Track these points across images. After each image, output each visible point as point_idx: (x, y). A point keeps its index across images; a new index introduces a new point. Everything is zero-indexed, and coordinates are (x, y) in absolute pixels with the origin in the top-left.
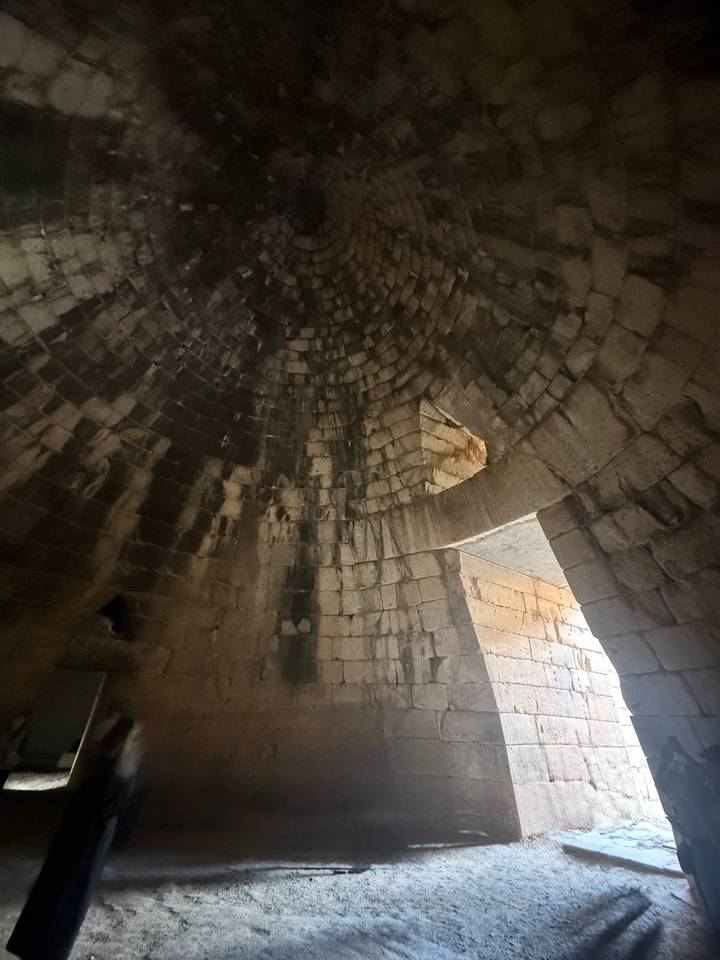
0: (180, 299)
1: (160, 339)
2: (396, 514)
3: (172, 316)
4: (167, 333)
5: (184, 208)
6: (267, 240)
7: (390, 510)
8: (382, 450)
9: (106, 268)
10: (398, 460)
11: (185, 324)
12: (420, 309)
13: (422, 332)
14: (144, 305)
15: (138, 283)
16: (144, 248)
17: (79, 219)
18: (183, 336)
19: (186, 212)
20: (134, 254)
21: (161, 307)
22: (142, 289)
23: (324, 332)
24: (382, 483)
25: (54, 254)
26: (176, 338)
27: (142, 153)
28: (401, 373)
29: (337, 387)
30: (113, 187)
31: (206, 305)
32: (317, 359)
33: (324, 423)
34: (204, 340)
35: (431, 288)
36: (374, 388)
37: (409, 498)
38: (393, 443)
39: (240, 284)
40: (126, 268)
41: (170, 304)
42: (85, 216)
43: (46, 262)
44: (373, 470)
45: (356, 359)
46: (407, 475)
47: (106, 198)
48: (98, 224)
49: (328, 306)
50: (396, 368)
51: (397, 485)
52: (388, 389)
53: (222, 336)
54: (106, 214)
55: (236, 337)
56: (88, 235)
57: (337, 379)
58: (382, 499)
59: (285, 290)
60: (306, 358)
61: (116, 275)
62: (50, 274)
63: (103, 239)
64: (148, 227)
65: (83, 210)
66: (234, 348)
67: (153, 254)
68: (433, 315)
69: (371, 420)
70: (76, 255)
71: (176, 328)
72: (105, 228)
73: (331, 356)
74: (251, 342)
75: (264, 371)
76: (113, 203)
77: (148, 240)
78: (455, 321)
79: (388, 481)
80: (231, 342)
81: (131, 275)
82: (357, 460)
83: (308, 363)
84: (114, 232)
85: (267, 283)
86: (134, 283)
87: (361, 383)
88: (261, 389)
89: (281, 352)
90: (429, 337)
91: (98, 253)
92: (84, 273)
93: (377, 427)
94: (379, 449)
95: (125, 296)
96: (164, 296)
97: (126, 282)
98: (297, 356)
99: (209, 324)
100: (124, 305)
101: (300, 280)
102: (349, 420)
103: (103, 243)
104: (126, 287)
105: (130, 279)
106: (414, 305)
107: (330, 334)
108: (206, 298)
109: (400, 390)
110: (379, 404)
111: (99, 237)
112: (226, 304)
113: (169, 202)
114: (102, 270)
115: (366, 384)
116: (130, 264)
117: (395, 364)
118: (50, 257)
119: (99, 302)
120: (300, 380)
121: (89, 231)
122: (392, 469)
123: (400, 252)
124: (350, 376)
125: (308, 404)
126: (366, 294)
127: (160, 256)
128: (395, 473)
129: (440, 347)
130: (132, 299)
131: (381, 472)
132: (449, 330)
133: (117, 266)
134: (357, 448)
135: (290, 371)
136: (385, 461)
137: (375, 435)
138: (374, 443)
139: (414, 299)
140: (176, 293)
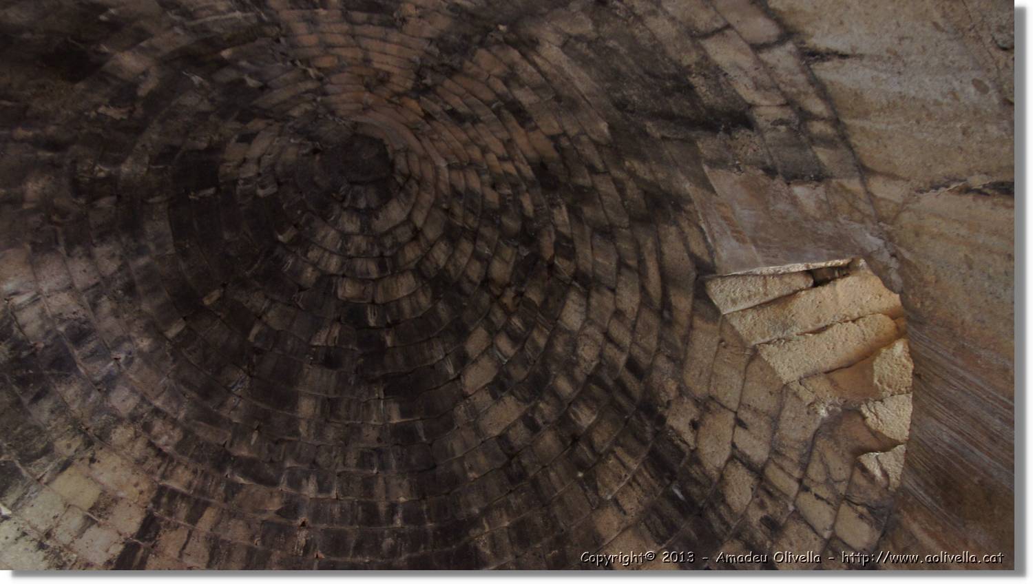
0: (254, 455)
1: (257, 540)
3: (260, 490)
4: (263, 522)
5: (172, 332)
6: (333, 264)
9: (121, 494)
11: (284, 487)
14: (207, 505)
15: (180, 480)
16: (158, 426)
17: (44, 460)
18: (290, 509)
19: (178, 335)
20: (150, 444)
21: (233, 488)
22: (189, 485)
23: (498, 317)
25: (34, 528)
26: (283, 521)
27: (62, 321)
28: (641, 272)
29: (583, 396)
30: (61, 389)
31: (296, 433)
32: (519, 373)
33: (611, 487)
34: (328, 491)
36: (634, 342)
37: (865, 527)
38: (740, 423)
39: (330, 360)
40: (151, 473)
41: (245, 474)
42: (48, 451)
43: (32, 546)
44: (756, 516)
45: (572, 316)
46: (815, 471)
47: (61, 409)
48: (74, 448)
49: (475, 271)
51: (821, 514)
52: (650, 319)
53: (352, 460)
54: (77, 427)
55: (376, 445)
56: (70, 470)
57: (572, 379)
59: (406, 306)
60: (503, 387)
61: (141, 492)
62: (45, 558)
63: (92, 460)
64: (143, 399)
65: (41, 446)
66: (383, 467)
67: (174, 423)
69: (673, 406)
70: (68, 506)
71: (275, 505)
72: (89, 443)
73: (537, 348)
74: (404, 435)
75: (456, 467)
76: (74, 407)
77: (157, 411)
79: (798, 516)
80: (375, 460)
81: (163, 477)
82: (712, 516)
83: (512, 393)
84: (103, 436)
85: (372, 322)
86: (173, 484)
87: (610, 351)
88: (469, 505)
89: (460, 411)
91: (97, 482)
92: (94, 522)
94: (732, 458)
95: (170, 513)
96: (228, 471)
97: (162, 490)
98: (487, 397)
99: (321, 460)
100: (177, 527)
101: (418, 272)
102: (643, 443)
103: (95, 465)
104: (164, 500)
105: (166, 483)
107: (508, 314)
108: (292, 424)
109: (666, 304)
110: (662, 362)
111: (87, 462)
112: (329, 408)
113: (145, 344)
114: (116, 500)
115: (618, 346)
116: (153, 462)
117: (621, 264)
118: (34, 535)
119: (137, 546)
120: (520, 435)
121: (66, 465)
122: (784, 481)
124: (588, 353)
125: (560, 468)
126: (502, 197)
127: (187, 419)
130: (183, 510)
133: (134, 479)
134: (695, 490)
135: (496, 432)
136: (758, 472)
137: (702, 429)
140: (244, 452)
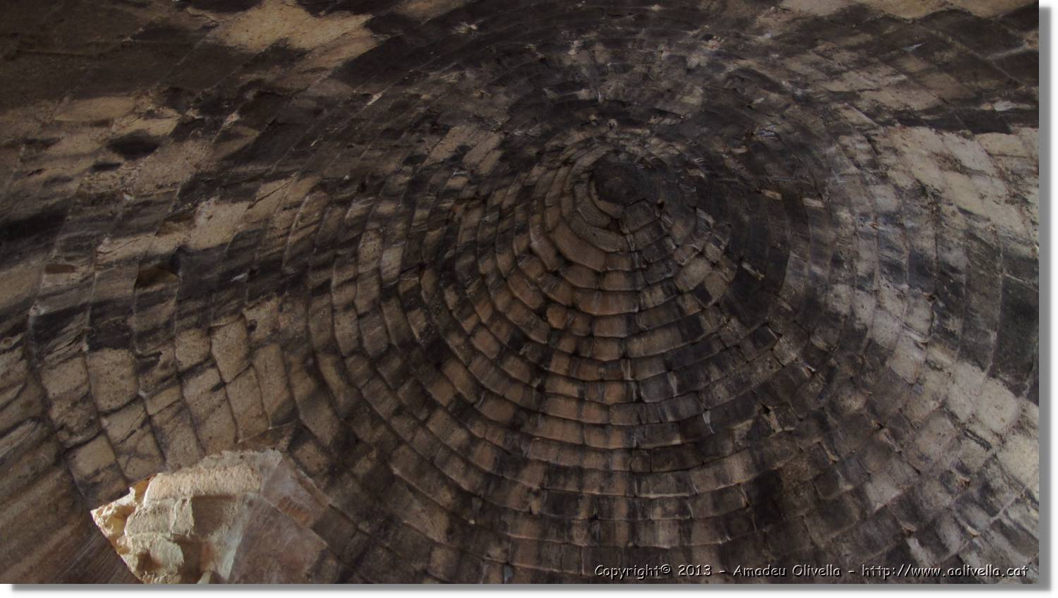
2: (46, 455)
7: (52, 432)
8: (209, 361)
10: (181, 408)
12: (433, 406)
13: (399, 411)
24: (128, 385)
35: (458, 437)
50: (352, 353)
58: (87, 397)
68: (421, 436)
78: (411, 489)
90: (390, 428)
93: (260, 333)
106: (442, 394)
123: (513, 374)
128: (151, 412)
129: (374, 455)
131: (158, 373)
132: (397, 471)
138: (228, 335)
139: (450, 396)
